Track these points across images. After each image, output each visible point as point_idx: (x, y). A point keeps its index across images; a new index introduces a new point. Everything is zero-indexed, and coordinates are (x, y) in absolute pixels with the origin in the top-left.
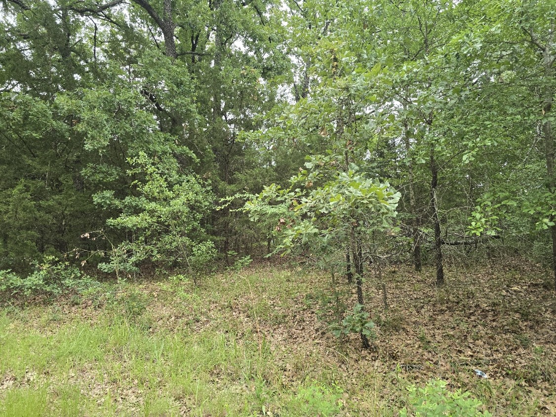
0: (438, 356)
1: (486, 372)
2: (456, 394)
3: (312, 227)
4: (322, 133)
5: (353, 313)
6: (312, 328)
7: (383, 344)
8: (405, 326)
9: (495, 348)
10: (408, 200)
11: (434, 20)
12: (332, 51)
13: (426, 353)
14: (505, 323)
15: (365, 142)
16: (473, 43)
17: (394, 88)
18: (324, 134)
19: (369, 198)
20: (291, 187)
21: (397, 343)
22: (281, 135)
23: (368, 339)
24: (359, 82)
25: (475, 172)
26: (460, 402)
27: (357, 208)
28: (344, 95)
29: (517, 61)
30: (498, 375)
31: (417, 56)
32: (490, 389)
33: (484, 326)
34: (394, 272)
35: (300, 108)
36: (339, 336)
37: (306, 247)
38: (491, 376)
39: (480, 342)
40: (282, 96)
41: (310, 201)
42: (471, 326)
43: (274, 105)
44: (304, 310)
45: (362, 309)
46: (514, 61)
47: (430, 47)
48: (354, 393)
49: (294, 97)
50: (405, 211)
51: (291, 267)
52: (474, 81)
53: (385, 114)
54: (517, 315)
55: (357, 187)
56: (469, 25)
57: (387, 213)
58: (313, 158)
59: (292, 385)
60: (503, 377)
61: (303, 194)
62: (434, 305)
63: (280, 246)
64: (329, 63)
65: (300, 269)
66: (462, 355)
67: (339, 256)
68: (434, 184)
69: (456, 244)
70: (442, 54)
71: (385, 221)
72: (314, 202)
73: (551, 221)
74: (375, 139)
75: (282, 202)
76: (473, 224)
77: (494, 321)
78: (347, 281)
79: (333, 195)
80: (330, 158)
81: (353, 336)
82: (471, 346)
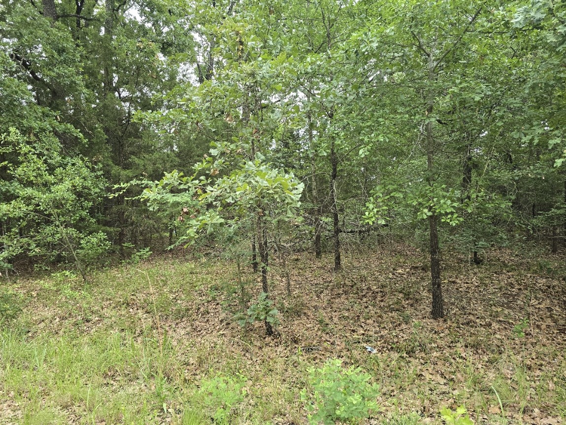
0: (335, 336)
1: (375, 347)
2: (350, 371)
3: (218, 217)
4: (228, 119)
5: (258, 301)
6: (216, 320)
7: (286, 330)
8: (306, 311)
9: (382, 326)
10: (310, 191)
11: (336, 15)
12: (237, 34)
13: (324, 335)
14: (391, 303)
15: (270, 132)
16: (371, 42)
17: (298, 79)
18: (229, 120)
19: (274, 188)
20: (195, 174)
21: (299, 327)
22: (184, 118)
23: (272, 325)
24: (266, 69)
25: (369, 166)
26: (353, 378)
27: (263, 197)
28: (250, 82)
29: (406, 64)
30: (385, 349)
31: (320, 49)
32: (377, 362)
33: (374, 306)
34: (297, 260)
35: (204, 91)
36: (243, 325)
37: (212, 237)
38: (379, 351)
39: (370, 321)
40: (184, 76)
41: (215, 190)
42: (363, 307)
43: (175, 84)
44: (208, 302)
45: (267, 297)
46: (405, 63)
47: (332, 42)
48: (257, 379)
49: (198, 79)
50: (308, 201)
51: (196, 259)
52: (370, 79)
53: (290, 104)
54: (401, 295)
55: (263, 177)
56: (368, 24)
57: (291, 203)
58: (218, 144)
59: (195, 379)
60: (389, 350)
61: (209, 182)
62: (332, 290)
63: (184, 237)
64: (234, 46)
65: (204, 260)
66: (355, 334)
67: (245, 246)
68: (334, 176)
69: (351, 232)
70: (343, 50)
71: (289, 211)
72: (220, 191)
73: (429, 211)
74: (281, 129)
75: (185, 190)
76: (367, 213)
77: (382, 301)
78: (253, 270)
79: (240, 184)
80: (237, 146)
81: (257, 324)
82: (363, 325)
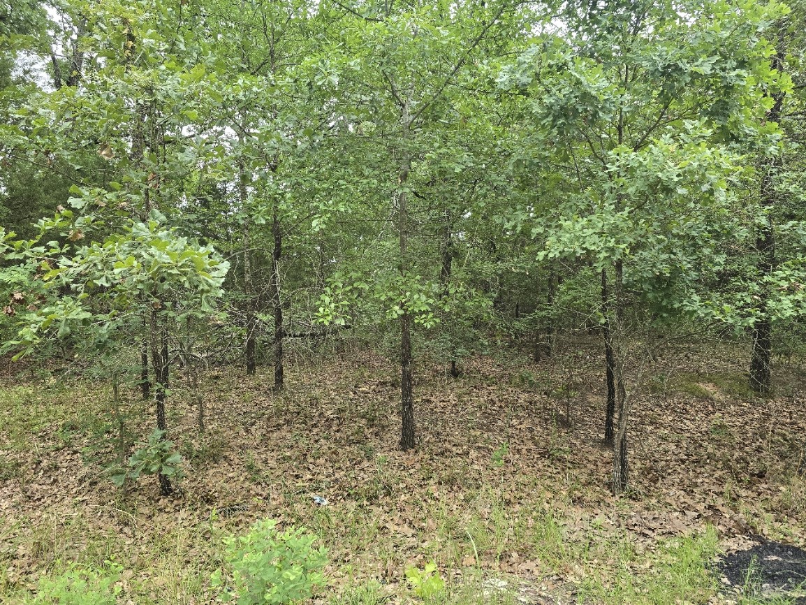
0: (270, 487)
1: (326, 497)
2: (288, 535)
3: (80, 309)
4: (104, 153)
5: (148, 444)
6: (72, 479)
7: (193, 484)
8: (227, 454)
9: (337, 465)
10: (242, 273)
11: (283, 26)
12: (125, 22)
13: (254, 487)
14: (350, 433)
15: (180, 179)
16: (330, 74)
17: (225, 107)
18: (106, 155)
19: (181, 267)
20: (39, 237)
21: (215, 479)
22: (21, 141)
23: (171, 479)
24: (172, 84)
25: (327, 244)
26: (291, 543)
27: (163, 280)
28: (144, 99)
30: (339, 498)
31: (258, 70)
32: (328, 517)
33: (327, 439)
34: (217, 377)
35: (61, 103)
36: (121, 484)
37: (68, 342)
38: (331, 500)
39: (321, 461)
40: (26, 72)
41: (75, 264)
42: (312, 441)
43: (7, 84)
44: (58, 449)
45: (164, 437)
46: (374, 110)
47: (278, 63)
48: (142, 567)
49: (53, 81)
50: (237, 289)
51: (33, 379)
52: (331, 125)
53: (212, 143)
54: (364, 421)
55: (162, 248)
56: (326, 49)
57: (208, 291)
58: (85, 191)
59: (27, 580)
60: (344, 499)
61: (64, 250)
62: (268, 419)
63: (12, 342)
64: (119, 40)
65: (52, 381)
66: (300, 480)
67: (130, 357)
68: (277, 255)
69: (301, 335)
70: (291, 77)
71: (204, 303)
72: (85, 266)
73: (401, 308)
74: (195, 178)
75: (19, 262)
76: (321, 309)
77: (338, 431)
78: (141, 395)
79: (121, 257)
80: (118, 197)
81: (145, 480)
82: (311, 467)
